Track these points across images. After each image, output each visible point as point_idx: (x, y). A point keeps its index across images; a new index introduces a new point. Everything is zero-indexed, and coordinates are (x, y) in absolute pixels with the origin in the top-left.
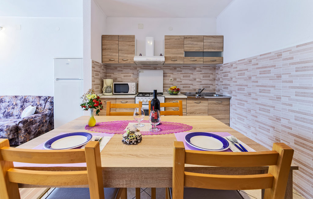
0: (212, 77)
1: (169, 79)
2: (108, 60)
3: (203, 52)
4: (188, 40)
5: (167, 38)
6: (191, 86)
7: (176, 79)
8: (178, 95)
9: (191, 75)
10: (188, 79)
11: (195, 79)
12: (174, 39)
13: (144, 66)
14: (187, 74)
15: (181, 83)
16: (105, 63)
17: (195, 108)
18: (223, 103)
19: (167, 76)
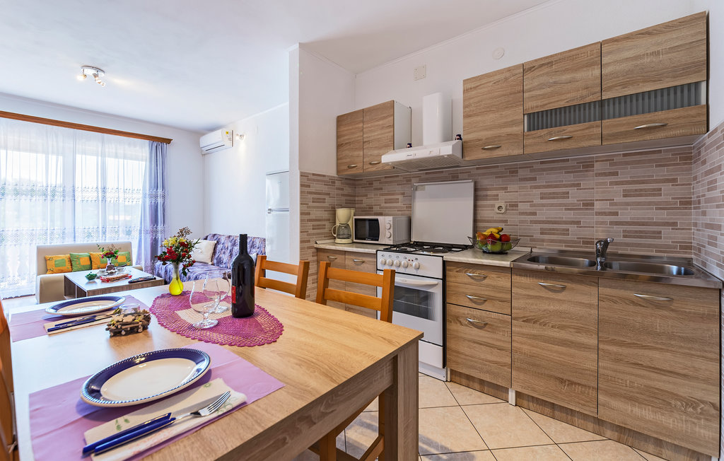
0: (669, 193)
1: (493, 206)
2: (346, 167)
3: (602, 102)
4: (537, 73)
5: (469, 86)
6: (572, 228)
7: (517, 206)
8: (509, 256)
9: (572, 191)
10: (560, 205)
11: (589, 205)
12: (491, 84)
13: (426, 174)
14: (556, 186)
15: (532, 218)
16: (346, 173)
17: (545, 306)
18: (675, 305)
19: (487, 195)
